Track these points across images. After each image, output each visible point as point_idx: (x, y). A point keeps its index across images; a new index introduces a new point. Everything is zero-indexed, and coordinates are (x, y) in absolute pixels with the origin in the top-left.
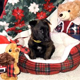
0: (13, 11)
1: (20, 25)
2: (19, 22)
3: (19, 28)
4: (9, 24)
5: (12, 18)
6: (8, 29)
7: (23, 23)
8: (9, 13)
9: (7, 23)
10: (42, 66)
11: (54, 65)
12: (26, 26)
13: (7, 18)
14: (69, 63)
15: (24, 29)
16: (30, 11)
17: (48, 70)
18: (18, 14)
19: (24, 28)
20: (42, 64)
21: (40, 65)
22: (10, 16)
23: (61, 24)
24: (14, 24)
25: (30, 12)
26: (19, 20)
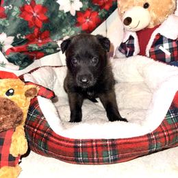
0: (23, 9)
1: (40, 41)
2: (36, 34)
3: (37, 47)
4: (13, 38)
5: (20, 24)
6: (11, 49)
7: (46, 37)
8: (14, 14)
9: (8, 36)
10: (92, 147)
11: (129, 143)
12: (53, 44)
13: (8, 24)
14: (170, 132)
15: (48, 51)
16: (60, 9)
17: (111, 158)
18: (35, 15)
19: (47, 48)
20: (94, 143)
21: (89, 144)
22: (15, 19)
23: (131, 38)
24: (24, 38)
25: (62, 11)
26: (36, 30)
